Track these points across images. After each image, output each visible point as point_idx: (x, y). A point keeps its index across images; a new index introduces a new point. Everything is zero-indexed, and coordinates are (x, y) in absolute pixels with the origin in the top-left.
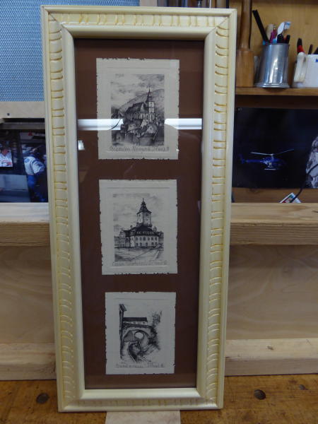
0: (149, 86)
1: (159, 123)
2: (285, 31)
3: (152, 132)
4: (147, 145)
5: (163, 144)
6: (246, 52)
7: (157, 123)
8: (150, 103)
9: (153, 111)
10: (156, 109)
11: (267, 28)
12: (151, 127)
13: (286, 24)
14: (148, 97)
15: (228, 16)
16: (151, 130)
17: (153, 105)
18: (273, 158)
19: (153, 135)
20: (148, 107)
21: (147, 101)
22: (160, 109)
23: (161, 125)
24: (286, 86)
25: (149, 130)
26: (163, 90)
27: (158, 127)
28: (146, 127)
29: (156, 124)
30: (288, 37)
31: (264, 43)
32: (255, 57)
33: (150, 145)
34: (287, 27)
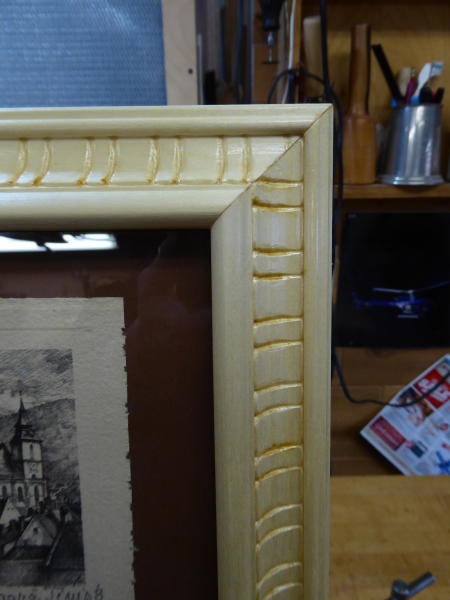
0: (20, 389)
1: (63, 513)
2: (432, 79)
3: (39, 541)
4: (25, 583)
5: (80, 581)
6: (361, 121)
7: (57, 513)
8: (26, 446)
9: (39, 475)
10: (48, 466)
11: (398, 74)
12: (35, 525)
13: (433, 66)
14: (19, 428)
15: (300, 132)
16: (35, 535)
17: (38, 456)
18: (412, 299)
19: (44, 551)
20: (21, 461)
21: (17, 442)
22: (63, 465)
23: (69, 517)
24: (438, 180)
25: (27, 535)
26: (72, 403)
27: (60, 525)
28: (17, 527)
29: (51, 516)
30: (441, 92)
31: (394, 104)
32: (379, 127)
33: (36, 583)
34: (437, 72)
